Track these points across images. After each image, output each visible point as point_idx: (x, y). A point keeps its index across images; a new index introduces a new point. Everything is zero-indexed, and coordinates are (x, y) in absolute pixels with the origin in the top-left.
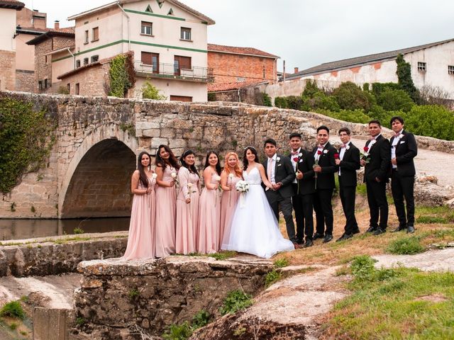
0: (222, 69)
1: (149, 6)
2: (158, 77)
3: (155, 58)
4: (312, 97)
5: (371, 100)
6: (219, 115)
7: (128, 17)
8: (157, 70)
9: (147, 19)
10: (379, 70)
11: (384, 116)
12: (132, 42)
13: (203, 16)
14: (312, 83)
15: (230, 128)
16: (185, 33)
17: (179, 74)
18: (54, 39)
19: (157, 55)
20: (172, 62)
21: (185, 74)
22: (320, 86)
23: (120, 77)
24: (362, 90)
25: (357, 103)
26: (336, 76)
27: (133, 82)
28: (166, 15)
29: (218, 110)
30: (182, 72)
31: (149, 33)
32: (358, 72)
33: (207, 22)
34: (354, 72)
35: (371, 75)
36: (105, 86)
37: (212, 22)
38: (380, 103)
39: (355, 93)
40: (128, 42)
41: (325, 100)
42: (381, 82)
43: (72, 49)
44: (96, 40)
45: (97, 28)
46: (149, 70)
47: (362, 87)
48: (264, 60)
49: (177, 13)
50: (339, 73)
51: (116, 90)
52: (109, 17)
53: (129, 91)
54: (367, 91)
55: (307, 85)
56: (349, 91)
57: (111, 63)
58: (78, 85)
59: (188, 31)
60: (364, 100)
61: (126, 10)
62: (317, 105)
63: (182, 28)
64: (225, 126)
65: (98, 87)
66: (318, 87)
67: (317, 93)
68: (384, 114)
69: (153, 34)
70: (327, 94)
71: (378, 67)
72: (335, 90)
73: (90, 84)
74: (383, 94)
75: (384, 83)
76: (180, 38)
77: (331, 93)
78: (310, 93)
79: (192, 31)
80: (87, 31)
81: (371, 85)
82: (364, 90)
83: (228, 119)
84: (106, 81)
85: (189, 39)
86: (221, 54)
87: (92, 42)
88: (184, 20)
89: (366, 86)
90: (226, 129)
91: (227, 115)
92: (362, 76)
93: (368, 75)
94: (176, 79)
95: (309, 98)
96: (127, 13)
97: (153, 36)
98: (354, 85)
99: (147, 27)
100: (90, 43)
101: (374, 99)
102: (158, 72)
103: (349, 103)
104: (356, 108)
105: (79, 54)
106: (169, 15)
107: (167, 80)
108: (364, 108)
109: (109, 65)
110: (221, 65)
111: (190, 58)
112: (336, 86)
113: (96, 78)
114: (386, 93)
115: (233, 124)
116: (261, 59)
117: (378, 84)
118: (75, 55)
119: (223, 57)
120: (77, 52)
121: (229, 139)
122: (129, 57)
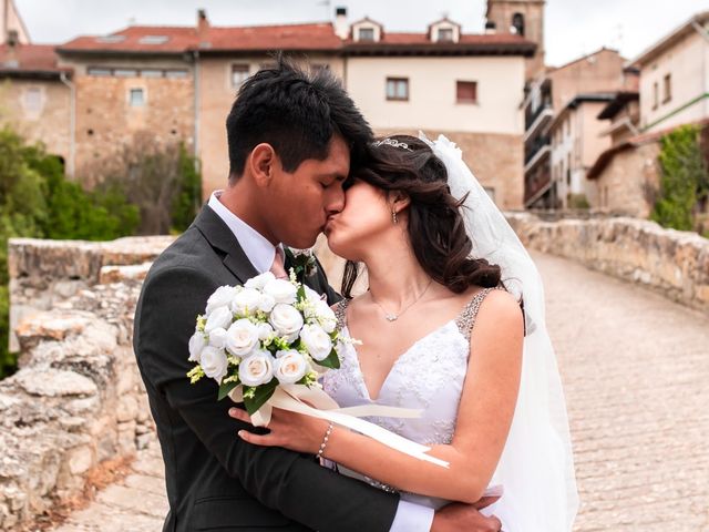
18: (631, 105)
36: (647, 189)
44: (668, 99)
45: (670, 75)
52: (686, 52)
57: (662, 142)
58: (607, 189)
65: (631, 192)
73: (617, 186)
80: (656, 85)
84: (647, 177)
87: (663, 103)
100: (660, 105)
105: (646, 128)
109: (656, 147)
118: (641, 131)
120: (642, 126)
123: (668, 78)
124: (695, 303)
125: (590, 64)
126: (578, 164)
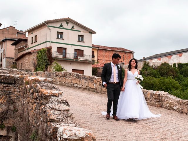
0: (106, 58)
1: (61, 24)
2: (65, 60)
3: (65, 50)
4: (146, 70)
5: (177, 72)
6: (4, 83)
7: (50, 30)
8: (65, 56)
9: (61, 30)
10: (181, 57)
11: (183, 80)
12: (52, 42)
13: (90, 29)
14: (147, 63)
15: (13, 97)
16: (80, 38)
17: (77, 58)
18: (22, 42)
19: (66, 49)
20: (73, 52)
21: (80, 58)
22: (151, 64)
23: (43, 60)
24: (173, 66)
25: (169, 73)
26: (160, 60)
27: (51, 62)
28: (71, 29)
29: (3, 79)
30: (78, 57)
31: (62, 38)
32: (171, 58)
33: (92, 32)
34: (169, 58)
35: (177, 60)
36: (34, 64)
37: (95, 33)
38: (181, 73)
39: (168, 68)
40: (50, 42)
41: (153, 72)
42: (182, 63)
43: (26, 46)
44: (36, 42)
45: (37, 35)
46: (60, 56)
47: (172, 65)
48: (127, 53)
49: (76, 28)
50: (162, 59)
51: (40, 66)
52: (42, 30)
53: (49, 67)
54: (175, 67)
55: (144, 64)
56: (165, 67)
57: (38, 52)
58: (22, 63)
59: (82, 37)
60: (173, 72)
61: (49, 26)
62: (149, 75)
63: (79, 35)
64: (9, 95)
65: (30, 65)
66: (150, 65)
67: (149, 68)
68: (184, 79)
69: (63, 38)
70: (154, 69)
71: (181, 56)
72: (158, 67)
73: (26, 63)
74: (183, 69)
75: (184, 63)
76: (78, 40)
77: (157, 69)
78: (146, 68)
79: (84, 37)
80: (32, 37)
81: (177, 64)
82: (174, 67)
83: (12, 88)
84: (34, 61)
85: (82, 41)
86: (106, 50)
87: (34, 42)
88: (80, 31)
89: (174, 65)
90: (10, 97)
91: (11, 84)
92: (173, 60)
93: (176, 60)
94: (75, 61)
95: (145, 71)
96: (49, 27)
97: (63, 39)
98: (168, 64)
99: (60, 35)
100: (33, 43)
101: (178, 71)
102: (66, 57)
103: (166, 74)
104: (169, 76)
105: (29, 48)
106: (72, 29)
107: (70, 61)
108: (173, 76)
109: (36, 53)
110: (106, 55)
111: (83, 50)
112: (159, 65)
113: (29, 60)
114: (185, 68)
115: (16, 93)
116: (125, 53)
117: (181, 64)
118: (27, 49)
119: (107, 52)
120: (28, 48)
121: (11, 107)
122: (49, 50)
123: (36, 36)
124: (102, 92)
125: (7, 30)
126: (5, 56)
